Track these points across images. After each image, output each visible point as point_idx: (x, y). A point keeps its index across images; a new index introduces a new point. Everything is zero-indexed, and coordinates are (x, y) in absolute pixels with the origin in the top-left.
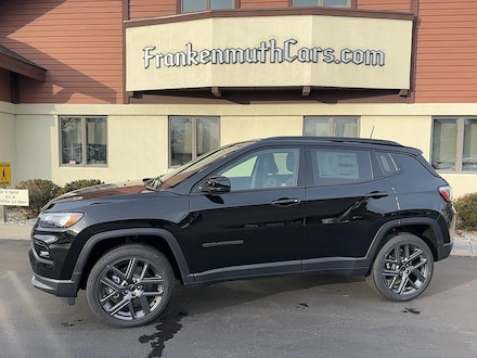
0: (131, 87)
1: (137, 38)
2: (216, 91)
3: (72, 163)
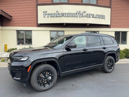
1: (41, 9)
2: (65, 24)
3: (20, 44)
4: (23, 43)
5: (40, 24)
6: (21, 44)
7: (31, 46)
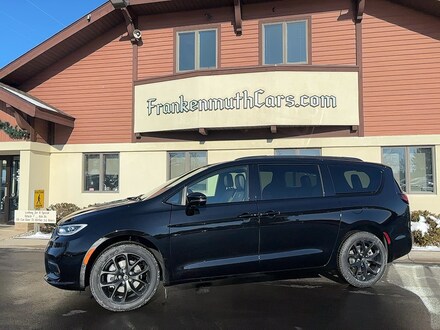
0: (138, 129)
1: (143, 93)
4: (97, 188)
6: (92, 189)
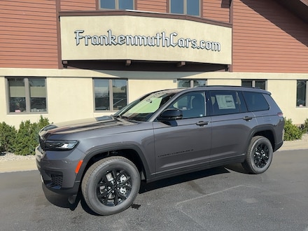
1: (69, 24)
2: (129, 62)
3: (17, 111)
5: (66, 62)
6: (19, 111)
7: (45, 116)
